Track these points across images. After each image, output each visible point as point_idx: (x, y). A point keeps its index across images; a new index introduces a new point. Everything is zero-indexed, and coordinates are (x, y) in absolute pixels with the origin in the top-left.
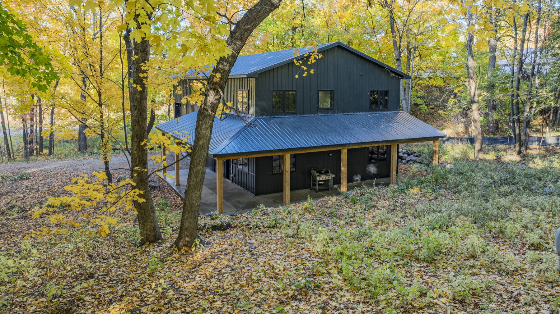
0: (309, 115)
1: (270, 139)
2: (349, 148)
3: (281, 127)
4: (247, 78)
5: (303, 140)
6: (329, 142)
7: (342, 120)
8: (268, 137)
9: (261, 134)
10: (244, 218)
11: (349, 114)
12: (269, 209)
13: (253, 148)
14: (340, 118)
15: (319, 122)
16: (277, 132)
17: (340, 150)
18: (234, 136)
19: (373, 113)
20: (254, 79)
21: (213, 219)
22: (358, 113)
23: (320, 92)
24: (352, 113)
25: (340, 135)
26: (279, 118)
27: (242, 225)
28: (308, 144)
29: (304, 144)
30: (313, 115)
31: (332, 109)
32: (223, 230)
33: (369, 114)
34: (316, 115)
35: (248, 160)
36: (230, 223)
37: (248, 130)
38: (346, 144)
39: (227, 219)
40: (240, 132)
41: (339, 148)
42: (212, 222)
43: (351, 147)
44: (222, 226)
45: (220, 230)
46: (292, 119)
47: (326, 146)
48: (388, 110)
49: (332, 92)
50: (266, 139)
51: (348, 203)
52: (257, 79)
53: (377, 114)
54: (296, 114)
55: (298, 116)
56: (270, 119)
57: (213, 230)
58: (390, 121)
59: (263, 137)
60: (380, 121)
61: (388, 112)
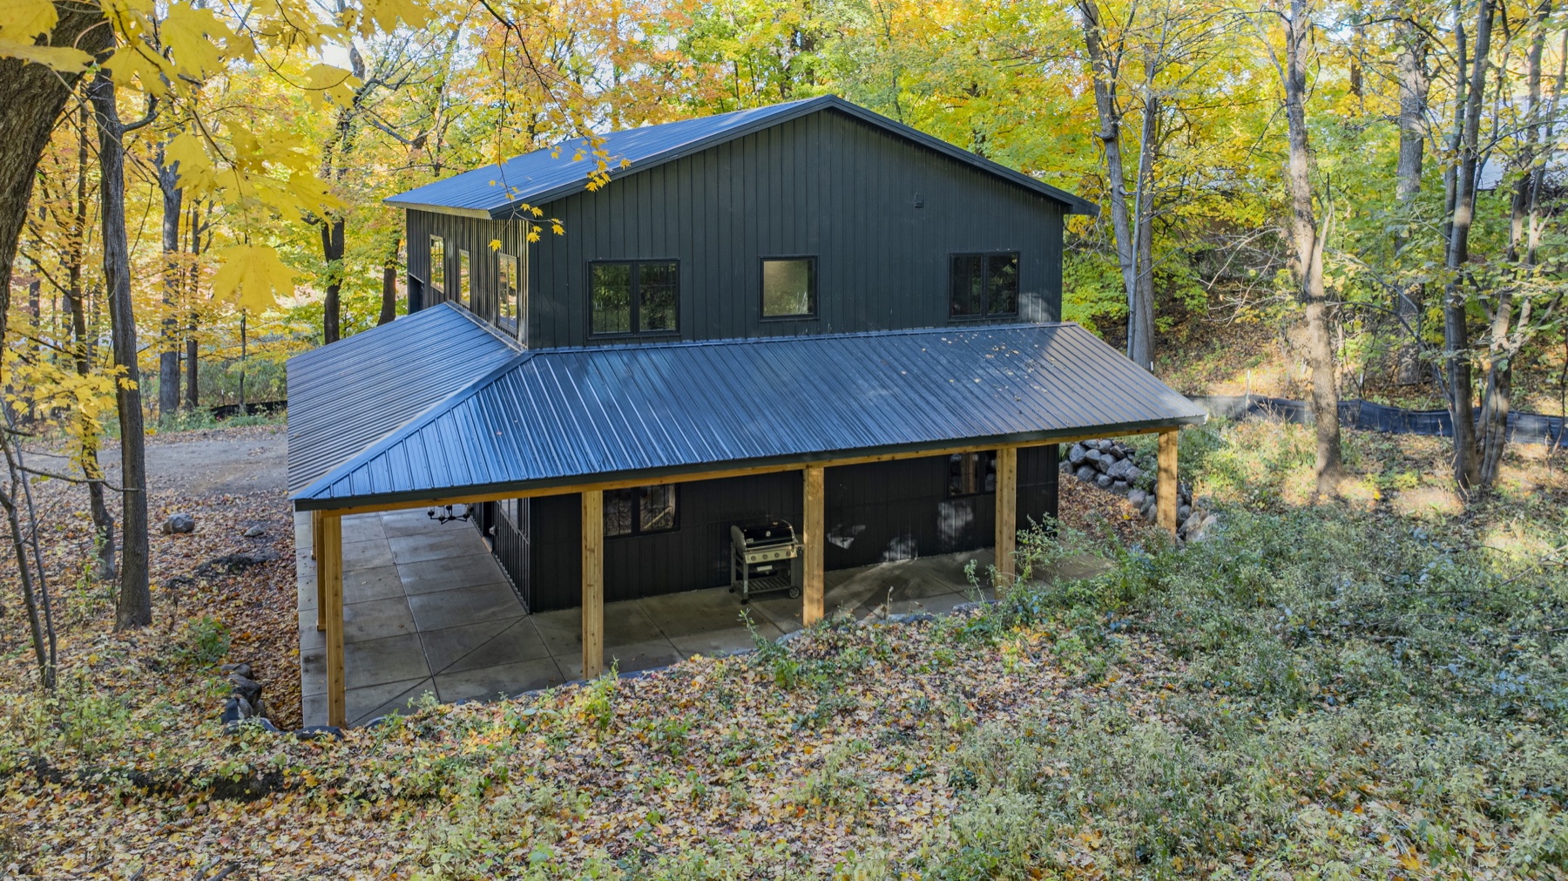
0: (728, 340)
1: (540, 436)
2: (828, 464)
3: (601, 390)
6: (752, 447)
7: (838, 358)
8: (535, 427)
9: (514, 417)
11: (873, 334)
14: (834, 351)
15: (751, 367)
16: (579, 410)
17: (801, 472)
19: (963, 329)
21: (236, 747)
22: (908, 331)
23: (767, 264)
24: (884, 333)
26: (611, 355)
27: (319, 783)
29: (653, 455)
30: (739, 340)
31: (813, 322)
32: (248, 800)
33: (946, 336)
34: (752, 340)
36: (279, 772)
38: (819, 453)
39: (279, 750)
42: (224, 763)
43: (838, 462)
44: (249, 780)
45: (239, 796)
46: (664, 358)
48: (1016, 320)
49: (812, 263)
50: (521, 438)
53: (974, 333)
54: (680, 338)
55: (688, 343)
57: (215, 797)
58: (1011, 359)
59: (518, 427)
60: (976, 361)
61: (1017, 326)
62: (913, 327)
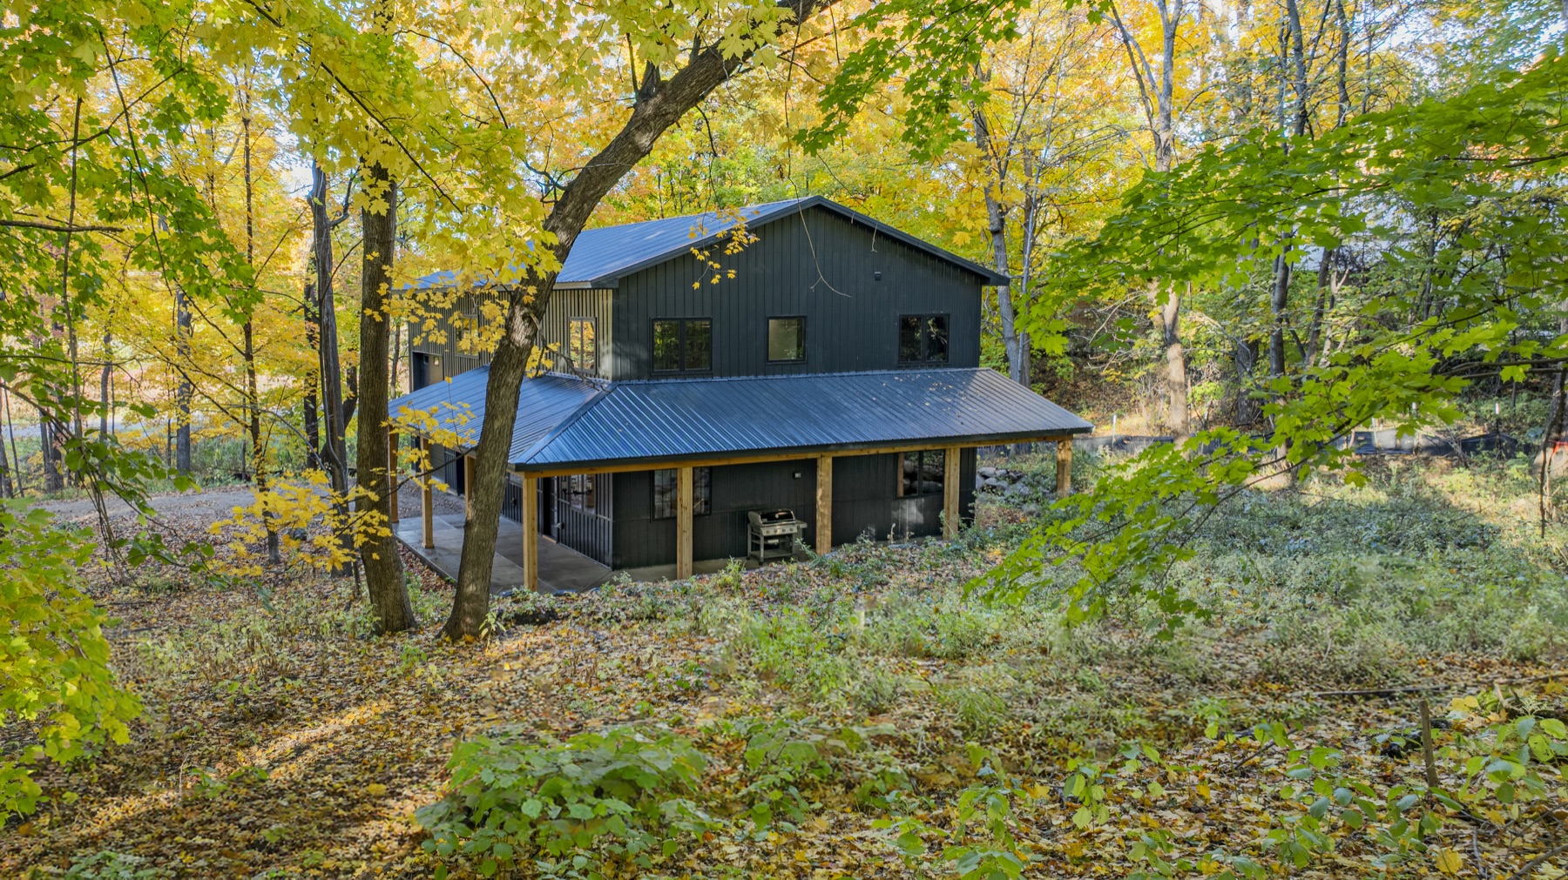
0: (744, 378)
1: (646, 432)
2: (835, 455)
3: (673, 407)
4: (594, 289)
5: (724, 434)
6: (786, 440)
7: (826, 389)
8: (640, 427)
9: (624, 421)
10: (585, 601)
11: (845, 374)
12: (641, 586)
13: (605, 450)
14: (819, 385)
15: (767, 395)
16: (664, 418)
17: (815, 460)
18: (562, 425)
19: (908, 371)
20: (610, 292)
21: (517, 602)
22: (869, 373)
23: (771, 322)
24: (853, 373)
25: (816, 423)
26: (669, 385)
27: (582, 614)
28: (737, 445)
29: (725, 444)
30: (753, 377)
31: (802, 364)
32: (539, 624)
33: (898, 376)
34: (761, 377)
35: (595, 480)
36: (553, 610)
37: (594, 413)
38: (828, 445)
39: (548, 601)
40: (575, 417)
41: (811, 456)
42: (516, 607)
43: (841, 454)
44: (536, 614)
45: (533, 622)
46: (701, 388)
47: (778, 449)
48: (946, 366)
49: (801, 320)
50: (635, 433)
51: (824, 577)
52: (616, 292)
53: (917, 374)
54: (712, 376)
55: (717, 379)
56: (648, 388)
57: (517, 624)
58: (948, 391)
59: (630, 427)
60: (923, 392)
61: (948, 370)
62: (872, 369)
